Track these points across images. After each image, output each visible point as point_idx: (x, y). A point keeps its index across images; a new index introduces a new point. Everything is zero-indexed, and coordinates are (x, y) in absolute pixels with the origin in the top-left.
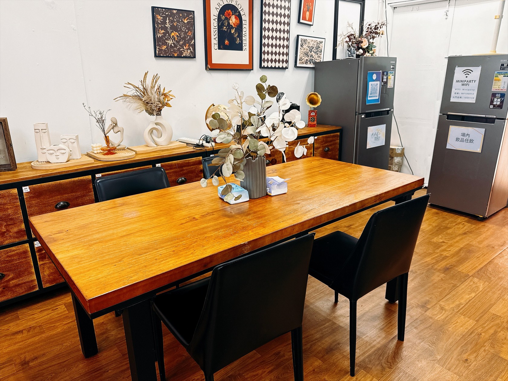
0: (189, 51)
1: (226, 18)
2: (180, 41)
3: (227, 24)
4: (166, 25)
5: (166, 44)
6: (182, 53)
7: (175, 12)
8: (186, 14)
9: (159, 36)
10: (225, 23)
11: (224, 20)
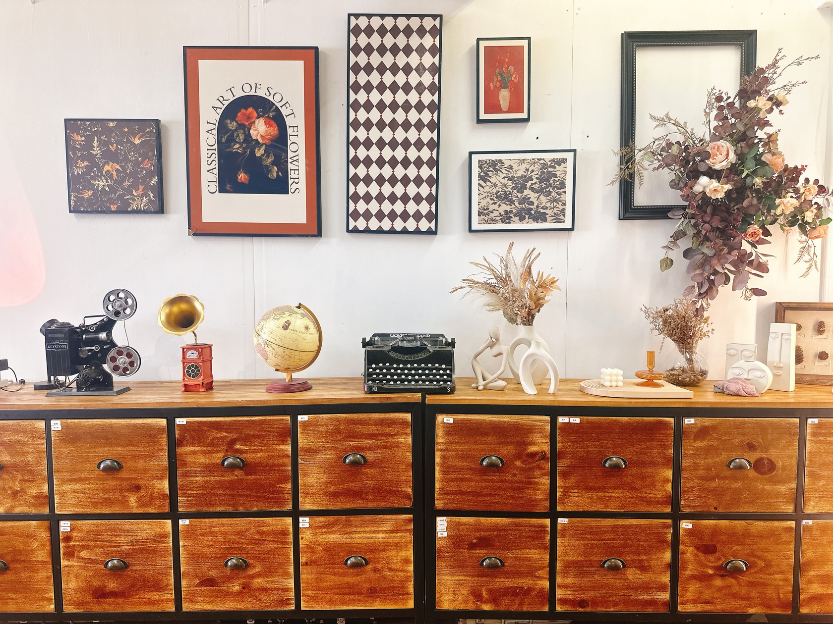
0: (145, 199)
1: (241, 126)
2: (123, 180)
3: (245, 141)
4: (93, 152)
5: (92, 187)
6: (129, 205)
7: (111, 124)
8: (137, 127)
9: (76, 173)
10: (238, 136)
11: (236, 130)
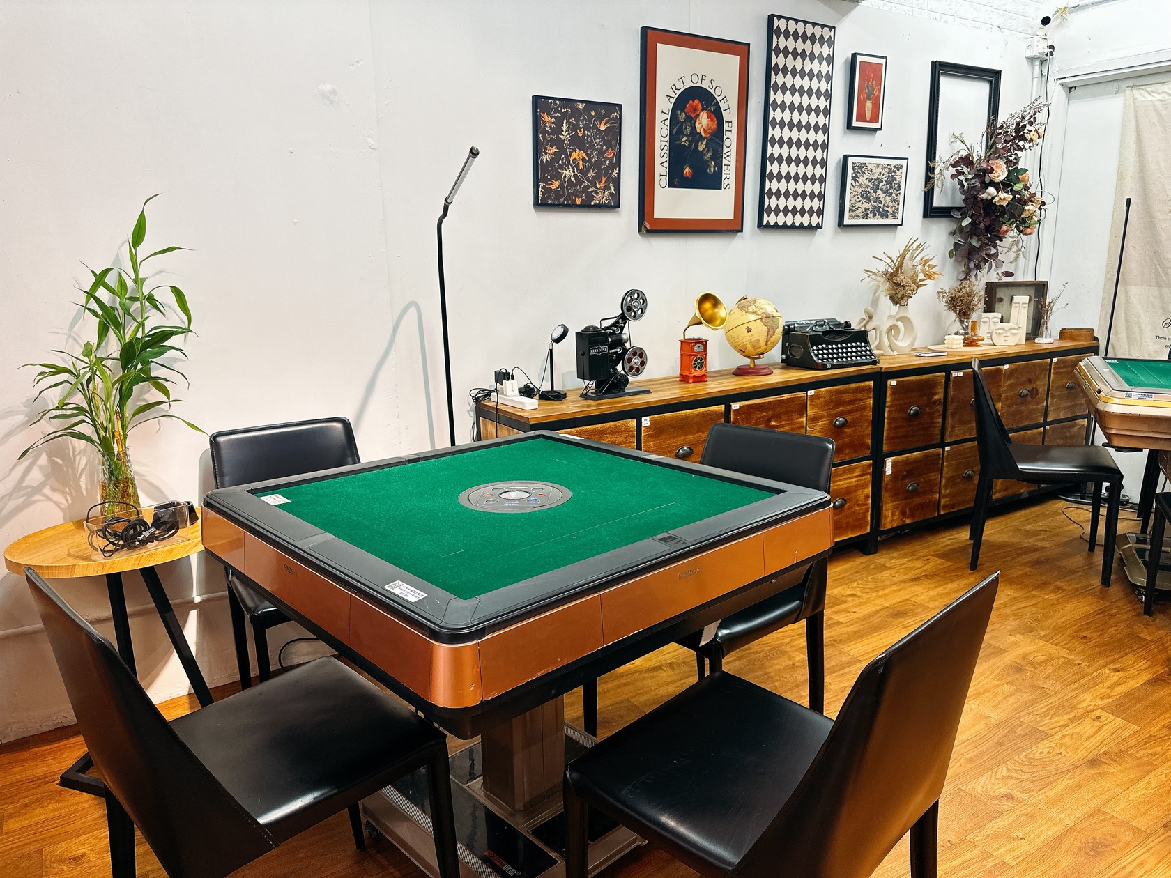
0: (607, 192)
1: (689, 118)
2: (588, 171)
3: (691, 132)
4: (562, 137)
5: (559, 177)
6: (592, 198)
7: (581, 106)
8: (603, 112)
9: (545, 160)
10: (686, 128)
11: (684, 122)
